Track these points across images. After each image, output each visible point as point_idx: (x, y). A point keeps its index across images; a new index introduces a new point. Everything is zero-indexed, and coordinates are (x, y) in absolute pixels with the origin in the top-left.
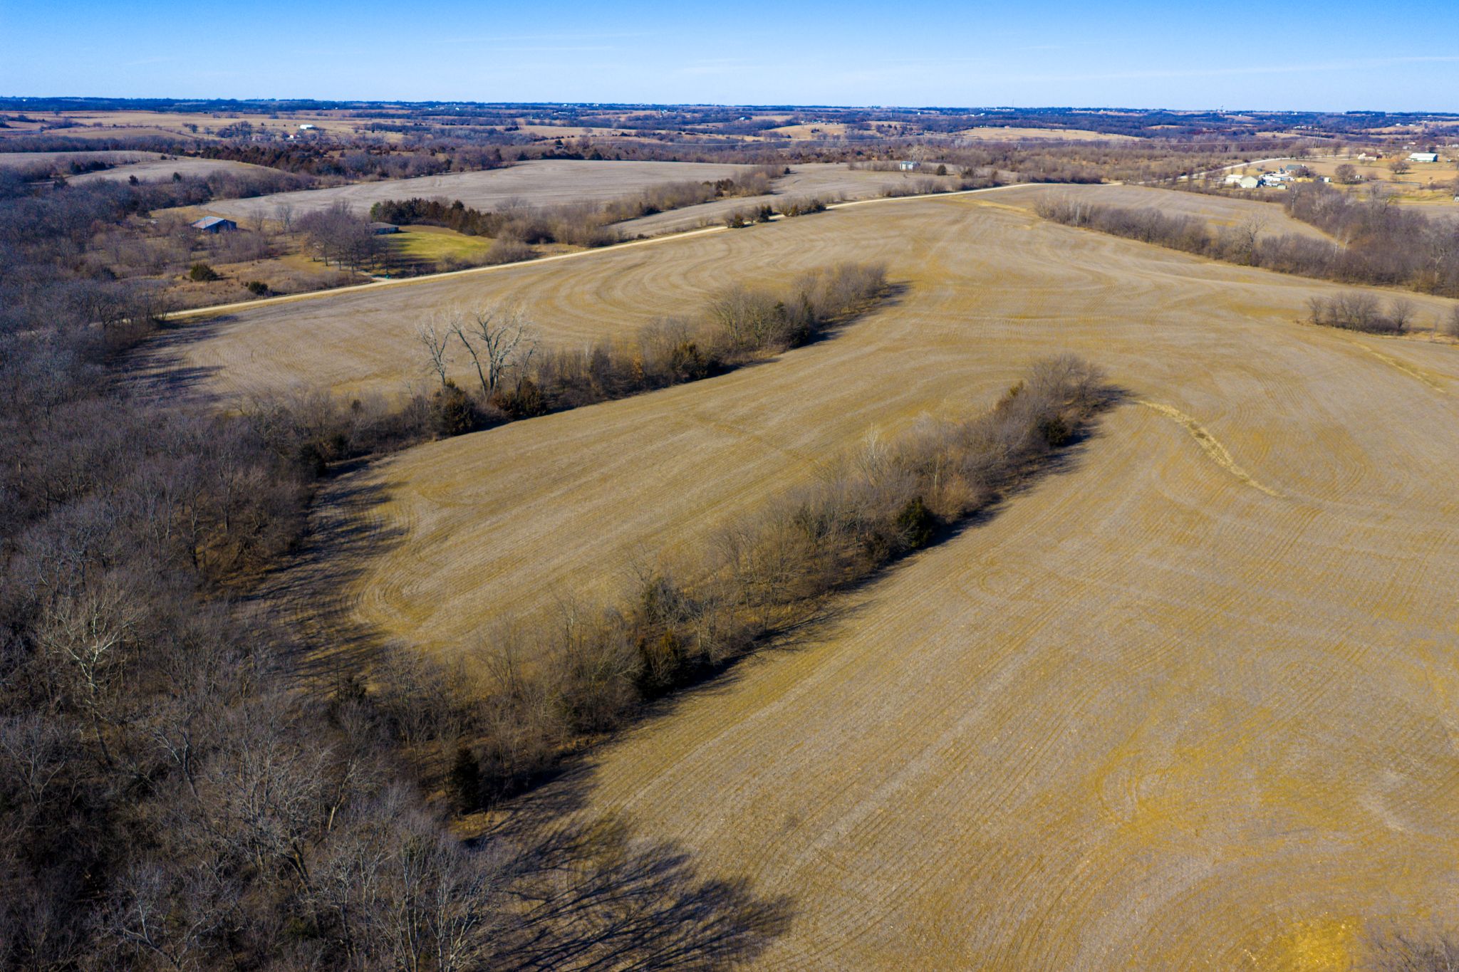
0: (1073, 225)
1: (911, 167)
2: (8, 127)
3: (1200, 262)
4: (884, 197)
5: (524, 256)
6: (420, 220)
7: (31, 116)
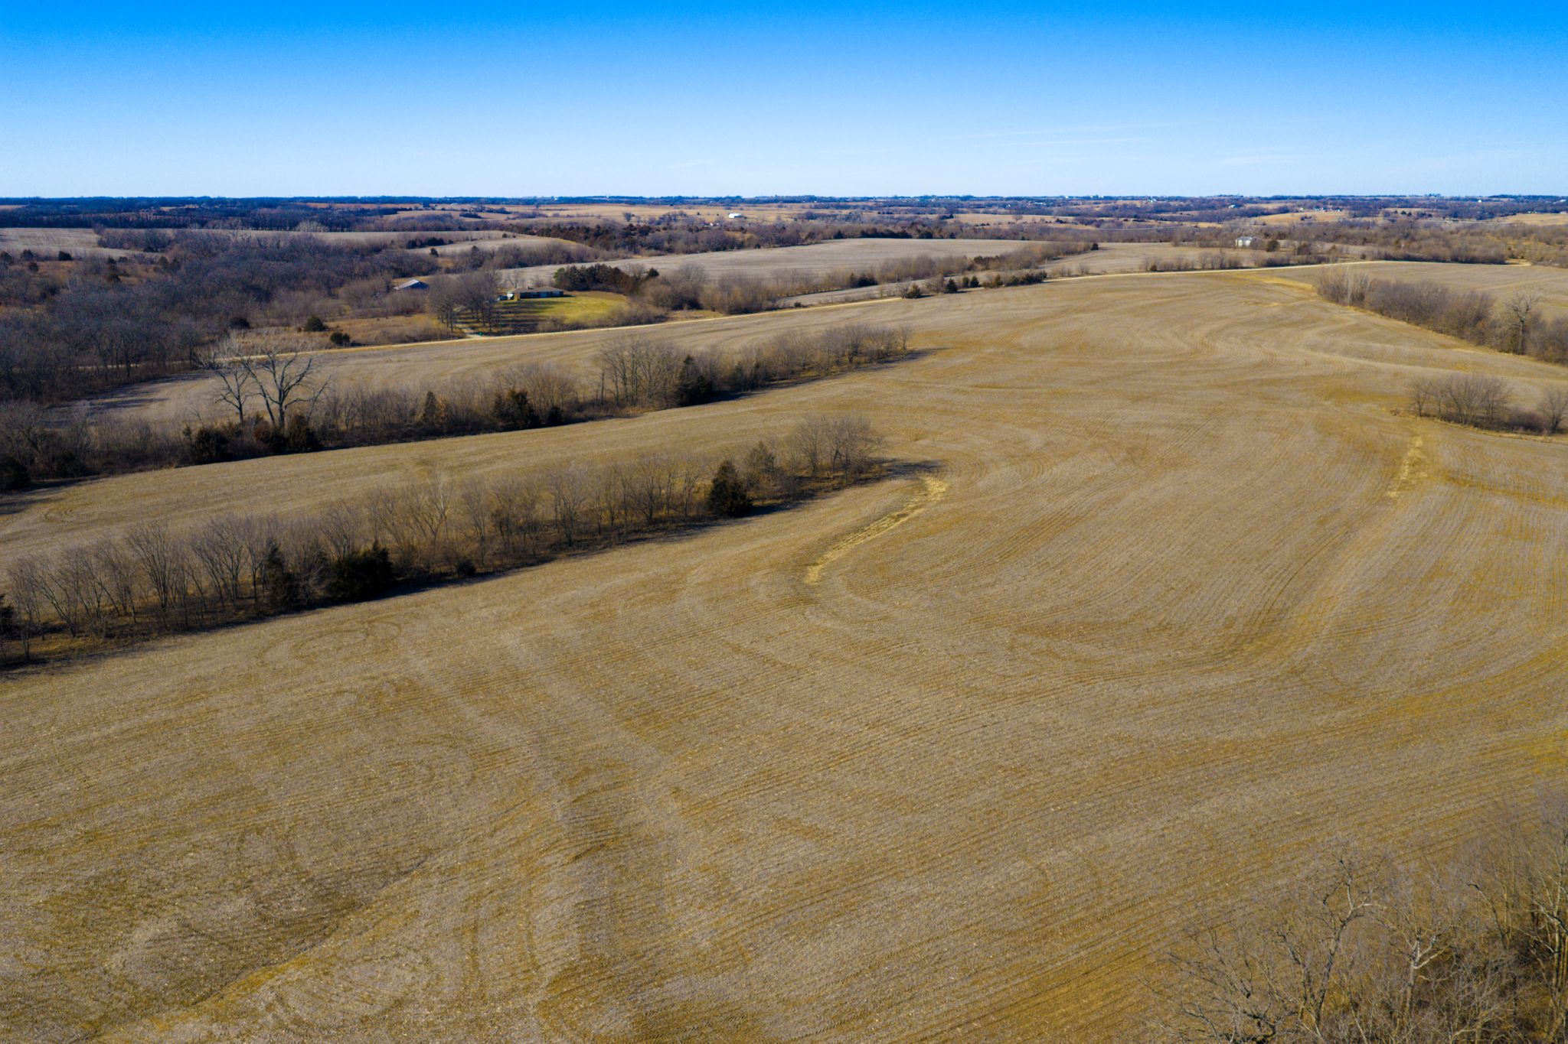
0: (1344, 304)
1: (1248, 242)
2: (480, 217)
3: (1445, 347)
4: (1147, 271)
5: (643, 321)
6: (601, 286)
7: (508, 209)
